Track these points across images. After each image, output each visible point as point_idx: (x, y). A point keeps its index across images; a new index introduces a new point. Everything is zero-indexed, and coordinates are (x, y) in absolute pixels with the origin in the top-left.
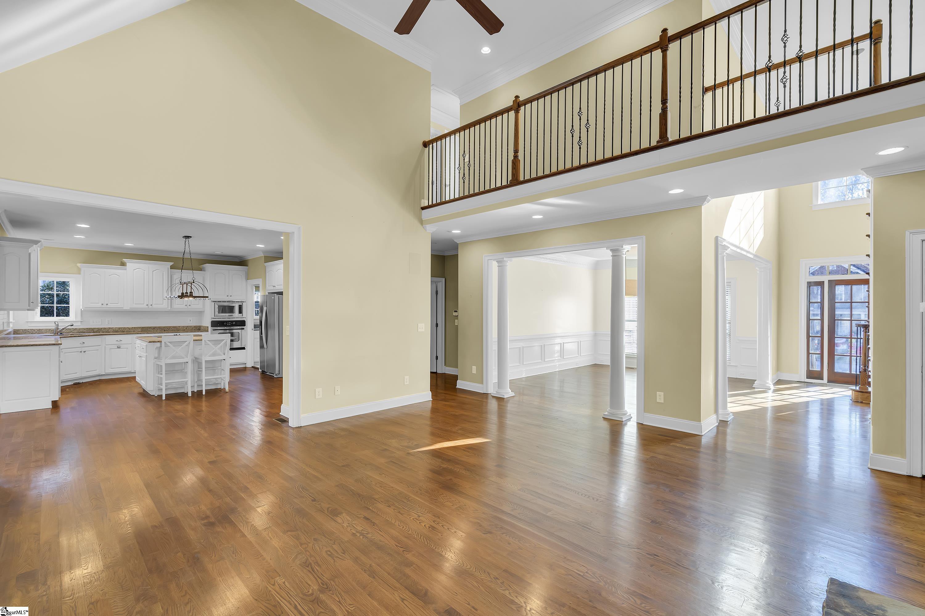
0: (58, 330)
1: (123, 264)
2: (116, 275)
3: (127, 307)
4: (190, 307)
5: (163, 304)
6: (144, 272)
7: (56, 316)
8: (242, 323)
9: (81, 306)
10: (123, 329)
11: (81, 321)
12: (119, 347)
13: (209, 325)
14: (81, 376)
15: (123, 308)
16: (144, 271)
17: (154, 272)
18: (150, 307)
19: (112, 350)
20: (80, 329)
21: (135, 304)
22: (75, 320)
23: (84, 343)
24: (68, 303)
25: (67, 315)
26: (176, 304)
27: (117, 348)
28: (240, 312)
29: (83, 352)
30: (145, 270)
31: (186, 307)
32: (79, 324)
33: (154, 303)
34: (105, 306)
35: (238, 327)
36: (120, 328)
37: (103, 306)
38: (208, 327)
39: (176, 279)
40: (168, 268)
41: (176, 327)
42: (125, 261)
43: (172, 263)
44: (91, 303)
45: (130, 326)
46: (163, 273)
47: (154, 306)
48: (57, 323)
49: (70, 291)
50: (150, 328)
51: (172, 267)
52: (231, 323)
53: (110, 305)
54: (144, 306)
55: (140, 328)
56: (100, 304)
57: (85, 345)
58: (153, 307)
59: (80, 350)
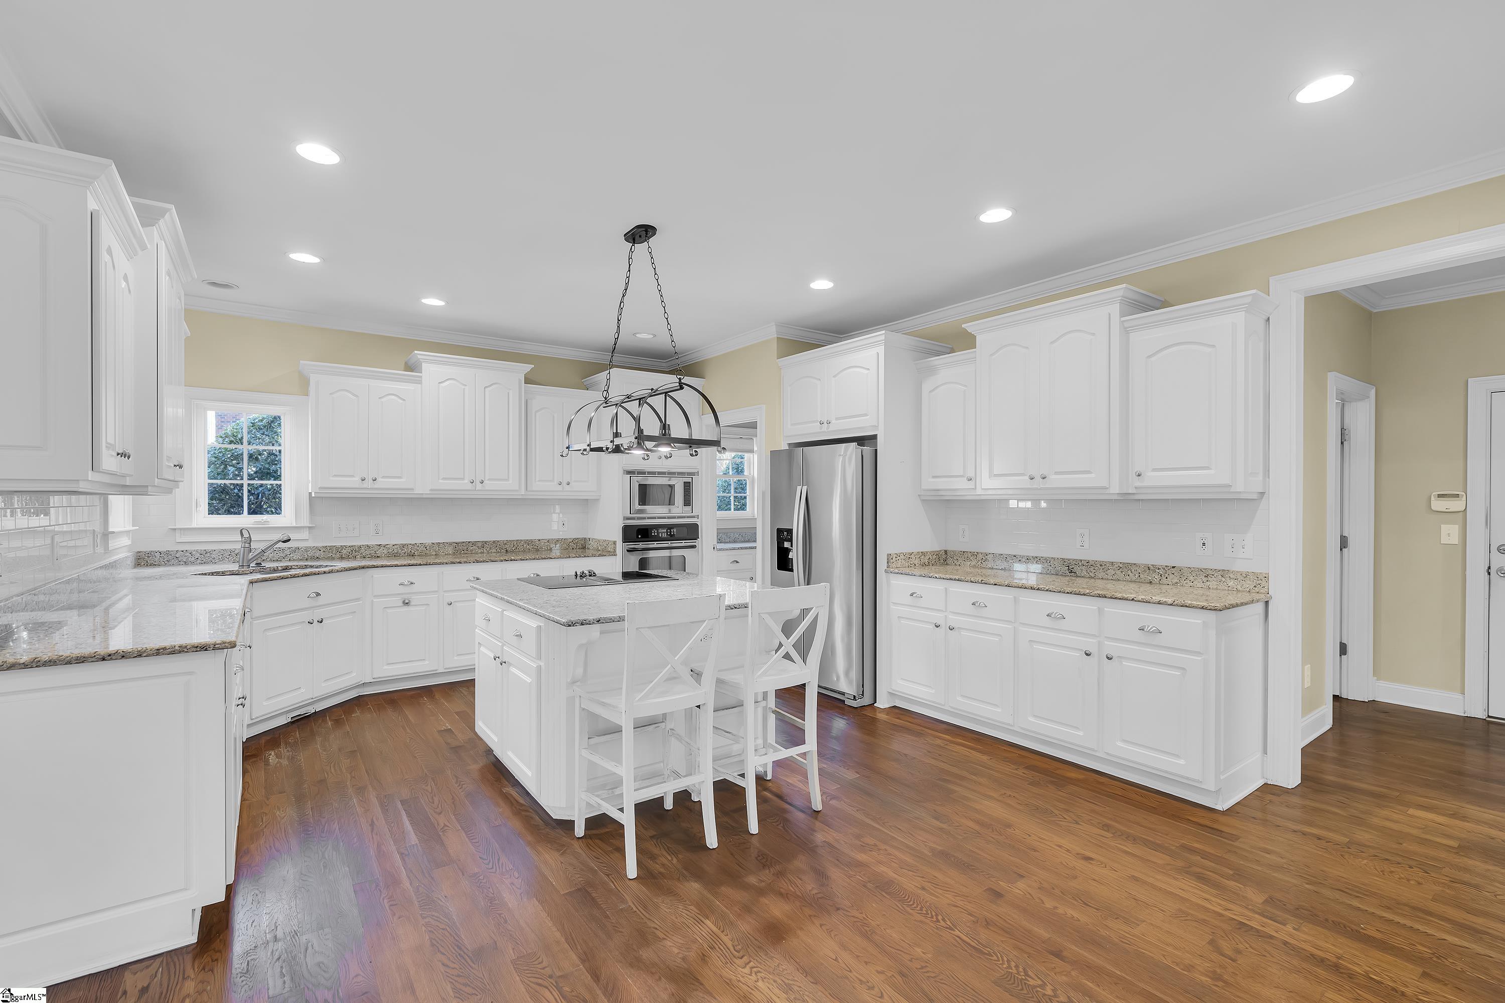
0: (251, 556)
1: (411, 367)
2: (393, 397)
3: (422, 488)
4: (567, 488)
5: (507, 480)
6: (464, 389)
7: (249, 513)
8: (690, 532)
9: (310, 484)
10: (410, 547)
11: (309, 527)
12: (407, 601)
13: (618, 536)
14: (312, 697)
15: (412, 489)
16: (463, 387)
17: (486, 389)
18: (479, 486)
19: (389, 611)
20: (307, 549)
21: (444, 479)
22: (294, 525)
23: (318, 594)
24: (278, 478)
25: (277, 509)
26: (537, 480)
27: (402, 604)
28: (688, 501)
29: (316, 622)
30: (466, 385)
31: (560, 488)
32: (305, 535)
33: (487, 478)
34: (368, 484)
35: (683, 543)
36: (404, 546)
37: (365, 485)
38: (615, 543)
39: (536, 412)
40: (520, 380)
41: (532, 541)
42: (419, 357)
43: (528, 367)
44: (335, 476)
45: (428, 541)
46: (508, 393)
47: (488, 485)
48: (246, 535)
49: (282, 444)
50: (474, 543)
51: (528, 380)
52: (667, 532)
53: (382, 483)
54: (465, 484)
55: (451, 544)
56: (357, 479)
57: (321, 600)
58: (487, 488)
59: (307, 616)
